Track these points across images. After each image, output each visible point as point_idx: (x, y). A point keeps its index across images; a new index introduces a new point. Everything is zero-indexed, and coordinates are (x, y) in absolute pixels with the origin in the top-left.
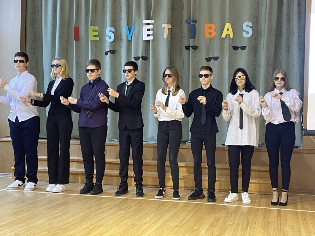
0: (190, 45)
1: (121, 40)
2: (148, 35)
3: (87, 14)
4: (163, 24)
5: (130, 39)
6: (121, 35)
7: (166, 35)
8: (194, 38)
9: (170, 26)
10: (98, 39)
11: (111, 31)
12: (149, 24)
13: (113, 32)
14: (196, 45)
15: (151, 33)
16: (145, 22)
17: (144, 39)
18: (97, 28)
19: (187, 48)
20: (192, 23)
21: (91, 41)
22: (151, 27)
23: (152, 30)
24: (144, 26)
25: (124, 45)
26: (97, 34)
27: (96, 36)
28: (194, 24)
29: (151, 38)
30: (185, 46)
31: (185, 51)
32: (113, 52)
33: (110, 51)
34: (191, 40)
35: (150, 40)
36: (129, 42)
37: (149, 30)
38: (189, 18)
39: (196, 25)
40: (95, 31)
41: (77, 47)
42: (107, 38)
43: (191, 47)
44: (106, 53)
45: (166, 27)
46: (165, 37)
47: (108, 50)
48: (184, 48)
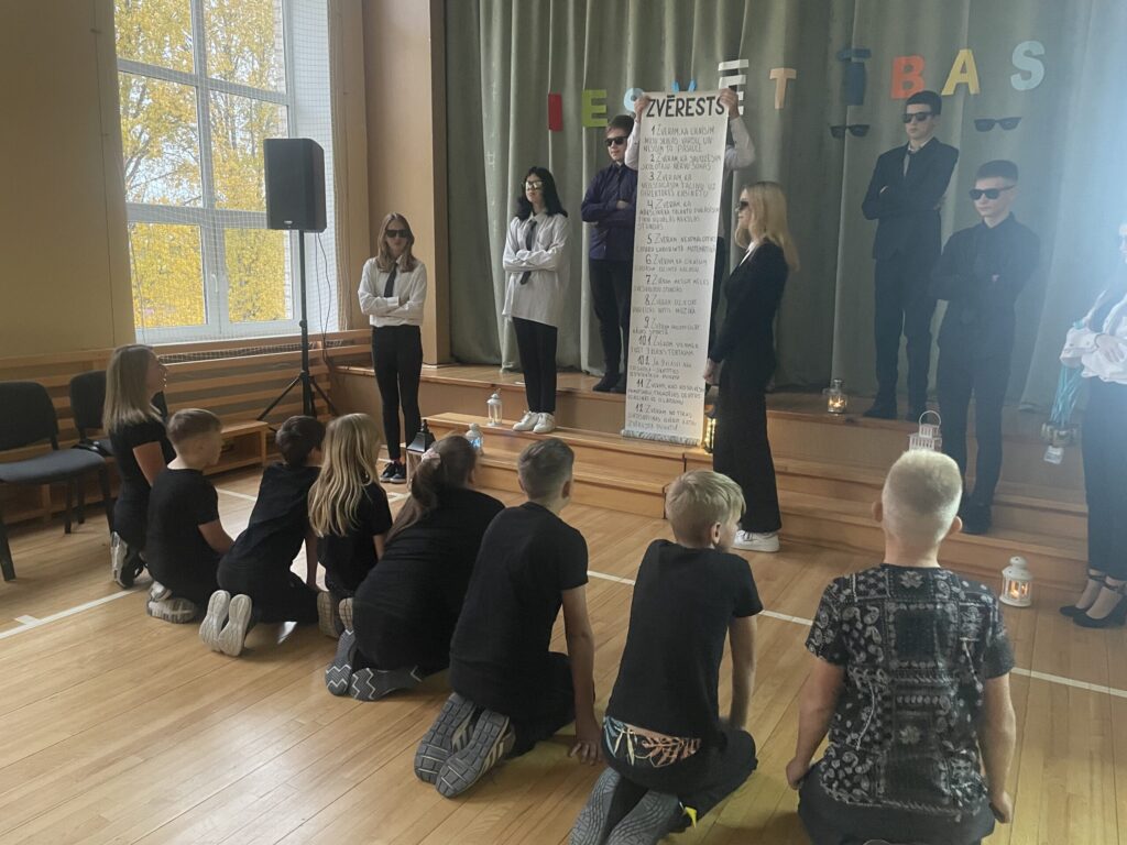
0: (847, 125)
4: (773, 71)
7: (778, 98)
8: (860, 102)
9: (793, 74)
12: (733, 72)
14: (865, 123)
16: (723, 66)
18: (602, 94)
19: (838, 132)
20: (854, 60)
21: (588, 129)
22: (737, 80)
23: (743, 87)
24: (721, 79)
26: (603, 109)
27: (599, 116)
28: (861, 60)
30: (832, 128)
31: (831, 142)
34: (851, 108)
38: (848, 45)
39: (867, 62)
40: (597, 102)
43: (847, 131)
46: (777, 106)
48: (829, 131)
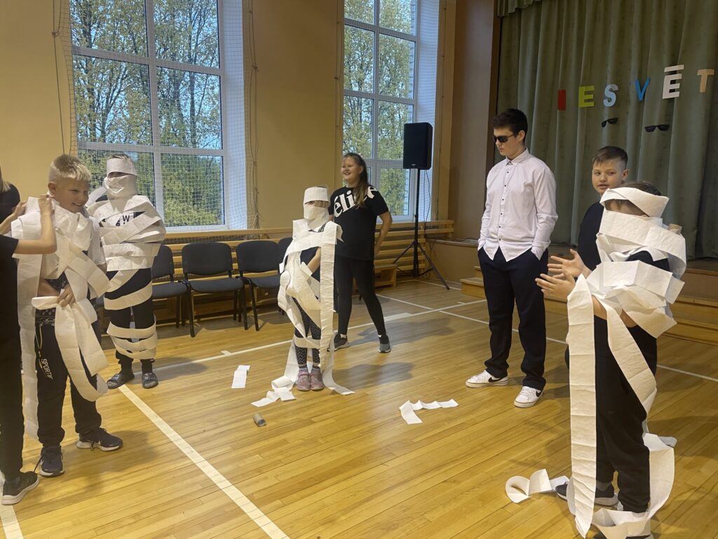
1: (628, 101)
2: (672, 91)
3: (579, 69)
4: (699, 71)
5: (641, 99)
6: (628, 95)
7: (703, 86)
9: (712, 72)
10: (592, 104)
11: (611, 90)
12: (674, 73)
13: (614, 92)
15: (677, 86)
17: (664, 98)
22: (677, 77)
23: (679, 81)
24: (666, 77)
25: (632, 109)
29: (676, 94)
32: (614, 121)
33: (609, 121)
35: (674, 98)
36: (640, 104)
37: (673, 82)
40: (588, 93)
41: (562, 118)
42: (606, 102)
44: (604, 124)
45: (704, 74)
46: (702, 91)
47: (606, 119)
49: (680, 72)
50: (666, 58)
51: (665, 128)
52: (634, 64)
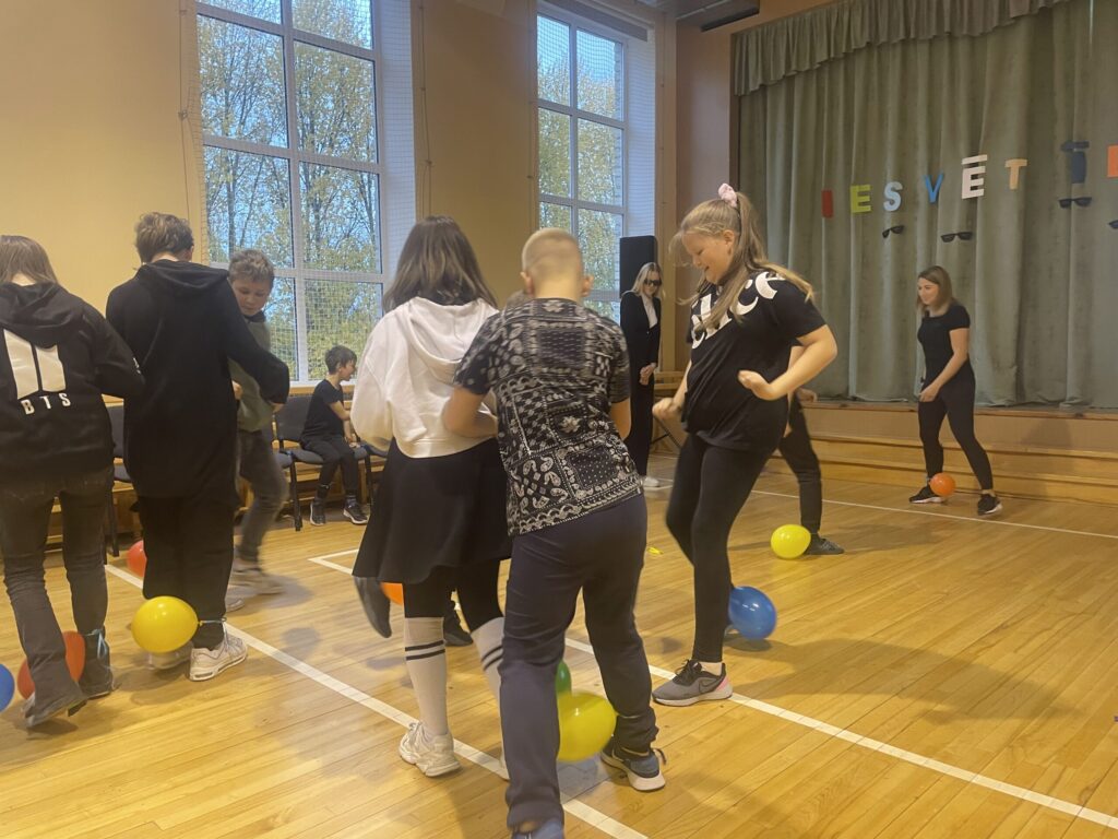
0: (1073, 197)
1: (916, 204)
2: (974, 188)
3: (848, 163)
4: (1007, 161)
5: (933, 199)
6: (915, 195)
7: (1014, 181)
8: (1081, 179)
9: (1024, 163)
10: (868, 208)
11: (893, 190)
12: (975, 165)
13: (897, 191)
14: (1088, 195)
15: (980, 182)
16: (966, 161)
17: (964, 197)
18: (867, 188)
19: (1066, 204)
20: (1075, 150)
21: (857, 214)
22: (980, 170)
23: (983, 175)
24: (965, 170)
25: (921, 214)
26: (867, 199)
27: (864, 204)
28: (1080, 150)
29: (979, 193)
30: (1061, 201)
31: (1060, 211)
32: (899, 230)
33: (893, 229)
34: (1075, 186)
35: (976, 198)
36: (933, 206)
37: (974, 177)
38: (1070, 140)
39: (1087, 151)
40: (862, 194)
41: (829, 228)
42: (887, 206)
43: (1073, 203)
44: (885, 235)
45: (1014, 165)
46: (1013, 188)
47: (888, 227)
48: (1058, 204)
49: (983, 163)
50: (963, 146)
51: (967, 236)
52: (921, 155)
